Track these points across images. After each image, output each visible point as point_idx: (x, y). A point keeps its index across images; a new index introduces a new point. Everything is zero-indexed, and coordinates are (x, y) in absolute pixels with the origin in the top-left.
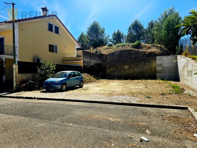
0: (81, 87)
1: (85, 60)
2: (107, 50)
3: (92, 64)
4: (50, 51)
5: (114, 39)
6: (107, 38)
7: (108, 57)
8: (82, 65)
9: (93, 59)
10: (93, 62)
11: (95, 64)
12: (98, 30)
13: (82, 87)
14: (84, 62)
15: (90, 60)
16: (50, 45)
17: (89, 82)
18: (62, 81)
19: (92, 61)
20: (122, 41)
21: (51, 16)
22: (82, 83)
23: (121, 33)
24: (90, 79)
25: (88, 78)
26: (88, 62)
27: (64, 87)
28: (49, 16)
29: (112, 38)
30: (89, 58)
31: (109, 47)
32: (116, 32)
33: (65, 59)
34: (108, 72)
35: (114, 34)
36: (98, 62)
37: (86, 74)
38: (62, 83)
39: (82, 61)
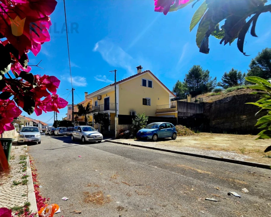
0: (173, 139)
1: (180, 111)
2: (211, 97)
3: (189, 115)
4: (143, 104)
5: (225, 81)
6: (212, 82)
7: (213, 105)
8: (176, 116)
9: (191, 109)
10: (191, 112)
11: (194, 115)
12: (200, 75)
13: (175, 139)
14: (178, 113)
15: (187, 111)
16: (143, 99)
17: (185, 134)
18: (153, 132)
19: (189, 112)
20: (239, 82)
21: (145, 72)
22: (174, 135)
23: (238, 72)
24: (186, 132)
25: (184, 130)
26: (184, 113)
27: (155, 137)
28: (143, 73)
29: (222, 81)
30: (186, 108)
31: (215, 94)
32: (228, 73)
33: (158, 111)
34: (214, 123)
35: (226, 76)
36: (198, 112)
37: (181, 126)
38: (153, 133)
39: (177, 112)
